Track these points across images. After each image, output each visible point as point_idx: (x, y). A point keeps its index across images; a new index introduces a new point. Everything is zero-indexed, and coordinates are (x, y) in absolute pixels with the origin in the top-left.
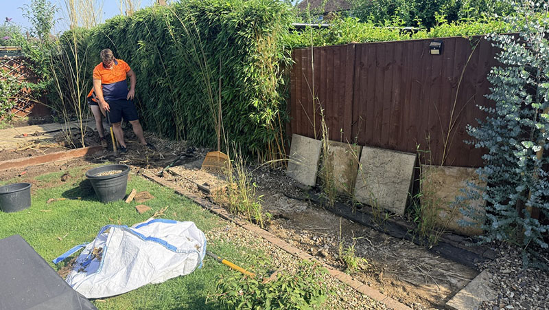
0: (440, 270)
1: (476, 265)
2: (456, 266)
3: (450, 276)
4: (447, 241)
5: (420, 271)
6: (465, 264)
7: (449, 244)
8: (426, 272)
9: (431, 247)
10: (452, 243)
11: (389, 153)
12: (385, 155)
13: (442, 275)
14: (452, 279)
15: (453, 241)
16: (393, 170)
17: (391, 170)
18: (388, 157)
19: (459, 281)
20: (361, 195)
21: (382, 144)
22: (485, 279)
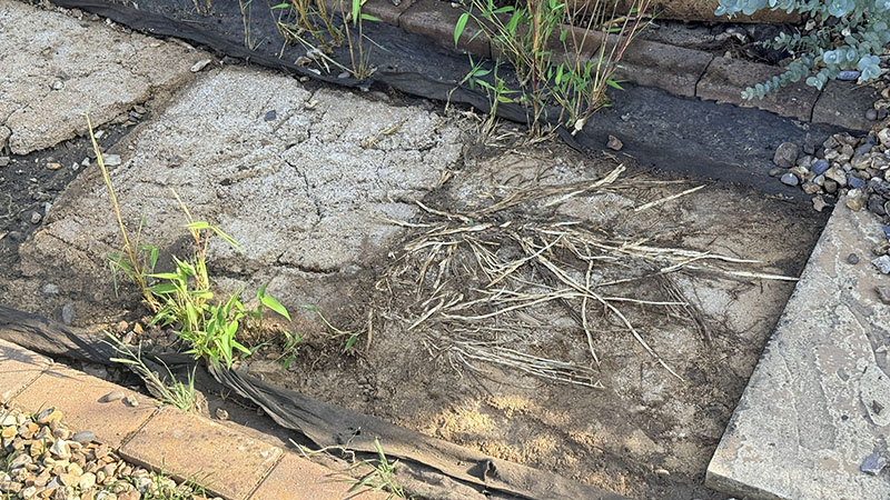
0: (640, 250)
1: (790, 178)
2: (708, 208)
3: (692, 274)
4: (645, 76)
5: (551, 280)
6: (742, 188)
7: (656, 87)
8: (575, 279)
9: (579, 126)
10: (669, 81)
13: (653, 277)
14: (704, 291)
15: (672, 69)
19: (734, 295)
22: (852, 260)
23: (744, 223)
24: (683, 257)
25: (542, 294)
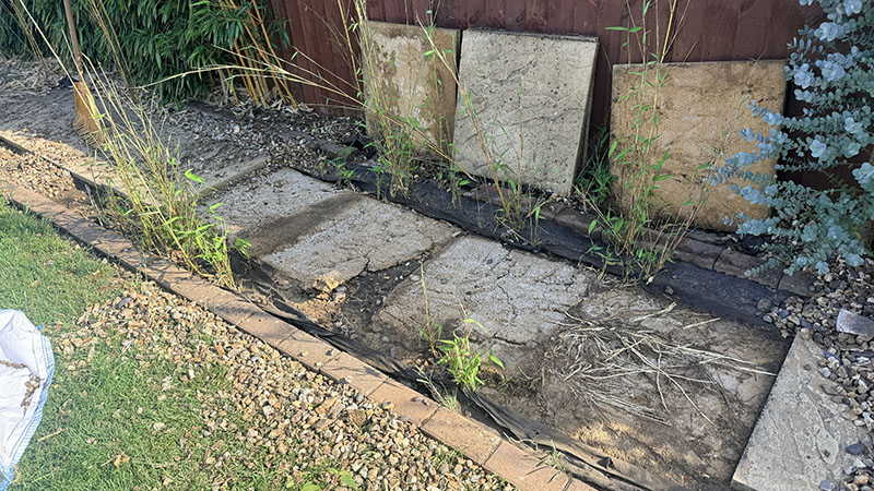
0: (687, 350)
1: (767, 318)
2: (723, 331)
4: (686, 256)
5: (639, 362)
6: (741, 321)
7: (692, 263)
9: (651, 280)
10: (699, 260)
11: (529, 41)
12: (519, 48)
13: (694, 365)
14: (723, 377)
15: (701, 254)
16: (540, 86)
17: (535, 85)
18: (526, 53)
20: (468, 156)
21: (510, 20)
23: (744, 341)
24: (710, 357)
25: (633, 369)
